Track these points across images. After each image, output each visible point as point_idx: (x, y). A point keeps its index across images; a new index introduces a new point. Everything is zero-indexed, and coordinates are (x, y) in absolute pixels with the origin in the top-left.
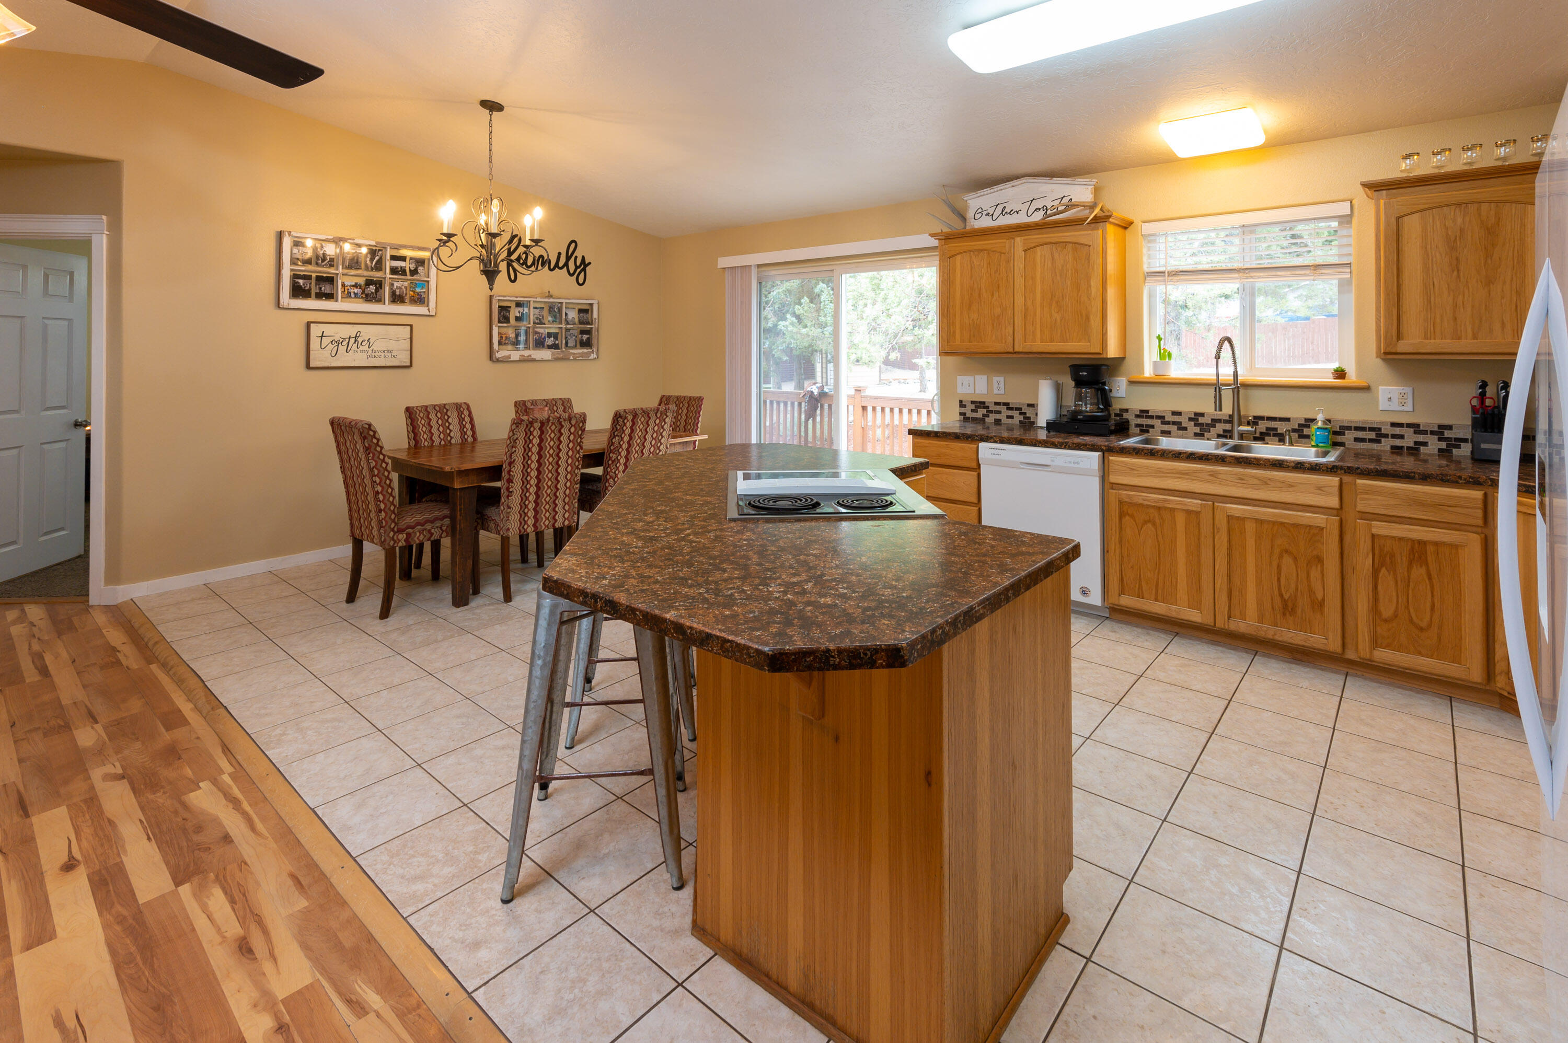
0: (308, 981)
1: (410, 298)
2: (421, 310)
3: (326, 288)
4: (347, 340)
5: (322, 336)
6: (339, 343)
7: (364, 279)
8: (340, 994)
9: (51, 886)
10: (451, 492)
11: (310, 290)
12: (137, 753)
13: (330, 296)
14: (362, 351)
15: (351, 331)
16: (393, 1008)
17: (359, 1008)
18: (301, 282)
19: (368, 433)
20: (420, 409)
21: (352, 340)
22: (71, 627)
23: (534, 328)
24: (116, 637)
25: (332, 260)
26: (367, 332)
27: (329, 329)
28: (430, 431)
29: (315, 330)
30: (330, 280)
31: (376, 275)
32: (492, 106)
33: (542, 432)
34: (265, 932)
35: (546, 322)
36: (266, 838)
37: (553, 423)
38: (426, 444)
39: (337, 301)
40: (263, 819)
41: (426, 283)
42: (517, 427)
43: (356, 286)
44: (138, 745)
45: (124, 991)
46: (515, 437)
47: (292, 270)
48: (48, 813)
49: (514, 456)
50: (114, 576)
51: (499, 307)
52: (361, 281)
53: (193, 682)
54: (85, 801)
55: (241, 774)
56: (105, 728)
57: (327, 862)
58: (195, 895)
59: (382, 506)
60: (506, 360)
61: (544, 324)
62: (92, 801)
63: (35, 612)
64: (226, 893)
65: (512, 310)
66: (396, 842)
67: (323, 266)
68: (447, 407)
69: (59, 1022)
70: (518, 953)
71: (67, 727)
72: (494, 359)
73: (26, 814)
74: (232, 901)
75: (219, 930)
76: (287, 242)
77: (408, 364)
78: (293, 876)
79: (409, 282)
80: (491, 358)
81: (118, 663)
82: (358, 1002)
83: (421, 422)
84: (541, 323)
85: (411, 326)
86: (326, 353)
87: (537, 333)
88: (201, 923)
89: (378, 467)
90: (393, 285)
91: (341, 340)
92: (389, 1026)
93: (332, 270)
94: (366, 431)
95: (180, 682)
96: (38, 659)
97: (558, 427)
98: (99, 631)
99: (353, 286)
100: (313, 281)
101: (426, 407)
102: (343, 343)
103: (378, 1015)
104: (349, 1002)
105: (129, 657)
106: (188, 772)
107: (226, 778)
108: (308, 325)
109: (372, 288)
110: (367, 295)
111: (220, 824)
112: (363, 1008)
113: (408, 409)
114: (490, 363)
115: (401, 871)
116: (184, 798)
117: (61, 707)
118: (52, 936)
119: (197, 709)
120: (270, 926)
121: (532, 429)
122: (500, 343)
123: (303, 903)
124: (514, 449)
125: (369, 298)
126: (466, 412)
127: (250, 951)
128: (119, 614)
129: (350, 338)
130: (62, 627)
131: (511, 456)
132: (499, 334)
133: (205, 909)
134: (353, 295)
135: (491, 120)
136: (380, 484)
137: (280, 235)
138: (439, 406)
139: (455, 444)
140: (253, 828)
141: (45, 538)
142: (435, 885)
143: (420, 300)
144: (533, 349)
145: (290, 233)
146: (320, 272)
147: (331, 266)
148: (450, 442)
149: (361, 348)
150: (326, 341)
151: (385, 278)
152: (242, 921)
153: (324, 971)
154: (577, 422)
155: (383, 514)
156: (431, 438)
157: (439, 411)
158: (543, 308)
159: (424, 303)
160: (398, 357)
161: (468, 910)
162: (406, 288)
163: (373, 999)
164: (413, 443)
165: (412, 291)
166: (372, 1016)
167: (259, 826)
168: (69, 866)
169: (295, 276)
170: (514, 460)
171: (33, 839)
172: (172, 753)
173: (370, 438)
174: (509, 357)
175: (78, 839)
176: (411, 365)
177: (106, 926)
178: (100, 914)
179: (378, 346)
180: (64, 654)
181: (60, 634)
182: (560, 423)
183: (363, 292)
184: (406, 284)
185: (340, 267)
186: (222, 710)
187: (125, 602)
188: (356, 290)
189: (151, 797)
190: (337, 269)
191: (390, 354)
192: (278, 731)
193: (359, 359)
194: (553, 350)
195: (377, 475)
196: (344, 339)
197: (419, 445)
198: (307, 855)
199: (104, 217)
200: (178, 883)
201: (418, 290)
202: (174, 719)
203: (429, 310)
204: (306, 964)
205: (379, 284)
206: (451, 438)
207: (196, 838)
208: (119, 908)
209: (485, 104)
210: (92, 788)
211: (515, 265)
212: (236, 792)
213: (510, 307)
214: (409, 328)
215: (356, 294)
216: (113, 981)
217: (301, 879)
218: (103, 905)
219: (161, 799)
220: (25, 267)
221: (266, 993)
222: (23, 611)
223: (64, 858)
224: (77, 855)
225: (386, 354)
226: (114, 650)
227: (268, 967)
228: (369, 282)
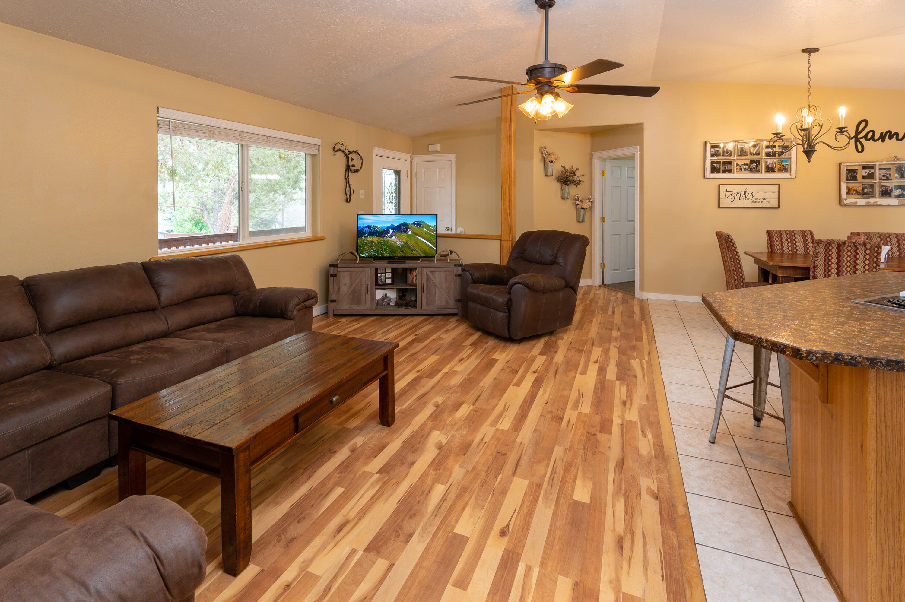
0: (635, 420)
1: (778, 169)
2: (786, 175)
3: (728, 167)
4: (740, 193)
5: (726, 192)
6: (735, 195)
7: (749, 160)
8: (642, 429)
9: (590, 364)
10: (777, 278)
11: (720, 168)
12: (624, 343)
13: (730, 171)
14: (748, 199)
15: (742, 188)
16: (653, 442)
17: (644, 435)
18: (715, 165)
19: (728, 240)
20: (776, 232)
21: (743, 193)
22: (627, 302)
23: (879, 183)
24: (637, 309)
25: (731, 152)
26: (751, 189)
27: (729, 188)
28: (782, 245)
29: (723, 189)
30: (730, 163)
31: (756, 158)
32: (809, 51)
33: (839, 251)
34: (631, 403)
35: (892, 178)
36: (646, 382)
37: (848, 246)
38: (779, 251)
39: (734, 173)
40: (648, 377)
41: (789, 159)
42: (818, 245)
43: (744, 164)
44: (626, 342)
45: (594, 394)
46: (817, 251)
47: (711, 160)
48: (597, 348)
49: (817, 263)
50: (642, 289)
51: (847, 170)
52: (748, 162)
53: (651, 330)
54: (606, 349)
55: (649, 363)
56: (620, 334)
57: (659, 398)
58: (619, 385)
59: (736, 278)
60: (854, 205)
61: (891, 180)
62: (608, 350)
63: (620, 295)
64: (627, 388)
65: (859, 172)
66: (685, 405)
67: (726, 156)
68: (794, 232)
69: (579, 391)
70: (703, 456)
71: (611, 329)
72: (842, 204)
73: (593, 346)
74: (627, 391)
75: (620, 396)
76: (708, 146)
77: (777, 206)
78: (647, 396)
79: (777, 160)
80: (840, 204)
81: (634, 317)
82: (645, 434)
83: (776, 239)
84: (888, 179)
85: (779, 185)
86: (728, 200)
87: (882, 186)
88: (617, 391)
89: (733, 257)
90: (767, 162)
91: (736, 193)
92: (650, 445)
93: (731, 158)
94: (727, 239)
95: (647, 329)
96: (614, 308)
97: (854, 249)
98: (633, 306)
99: (743, 165)
100: (721, 164)
101: (780, 231)
102: (738, 195)
103: (648, 440)
104: (643, 432)
105: (637, 317)
106: (635, 354)
107: (644, 361)
108: (719, 186)
109: (754, 165)
110: (751, 169)
111: (635, 372)
112: (645, 436)
113: (768, 231)
114: (840, 207)
115: (680, 412)
116: (630, 360)
117: (613, 324)
118: (586, 375)
119: (648, 339)
120: (633, 403)
121: (830, 248)
122: (848, 193)
123: (646, 403)
124: (816, 259)
125: (752, 170)
126: (809, 236)
127: (625, 405)
128: (641, 301)
129: (741, 192)
130: (624, 301)
131: (814, 262)
132: (847, 187)
133: (620, 389)
134: (743, 170)
135: (809, 60)
136: (734, 266)
137: (705, 143)
138: (789, 231)
139: (800, 254)
140: (644, 378)
141: (628, 270)
142: (689, 423)
143: (784, 169)
144: (879, 198)
145: (709, 142)
146: (725, 159)
147: (731, 155)
148: (796, 252)
149: (748, 197)
150: (728, 194)
151: (762, 159)
152: (627, 397)
153: (641, 421)
154: (871, 247)
155: (736, 282)
156: (782, 249)
157: (789, 234)
158: (890, 169)
159: (787, 171)
160: (770, 202)
161: (695, 436)
162: (775, 163)
163: (650, 436)
164: (770, 250)
165: (780, 165)
166: (647, 439)
167: (646, 378)
168: (596, 362)
169: (712, 163)
170: (817, 265)
171: (592, 352)
172: (634, 348)
173: (729, 242)
174: (856, 203)
175: (600, 357)
176: (779, 207)
177: (597, 379)
178: (597, 376)
179: (758, 196)
180: (621, 310)
181: (623, 303)
182: (856, 246)
183: (749, 167)
184: (775, 161)
185: (736, 156)
186: (654, 342)
187: (645, 299)
188: (745, 167)
189: (622, 356)
190: (734, 157)
191: (765, 201)
192: (667, 355)
193: (747, 203)
194: (900, 199)
195: (733, 262)
196: (738, 193)
197: (773, 252)
198: (655, 393)
199: (638, 146)
200: (617, 380)
201: (783, 164)
202: (640, 339)
203: (791, 175)
204: (637, 417)
205: (758, 163)
206: (797, 250)
207: (627, 372)
208: (601, 377)
209: (804, 51)
210: (610, 347)
211: (863, 140)
212: (645, 366)
213: (857, 170)
214: (778, 186)
215: (744, 169)
216: (593, 391)
217: (649, 398)
218: (598, 374)
219: (624, 358)
220: (621, 167)
221: (623, 416)
222: (617, 293)
223: (596, 360)
224: (599, 361)
225: (763, 201)
226: (634, 313)
227: (627, 411)
228: (752, 162)
